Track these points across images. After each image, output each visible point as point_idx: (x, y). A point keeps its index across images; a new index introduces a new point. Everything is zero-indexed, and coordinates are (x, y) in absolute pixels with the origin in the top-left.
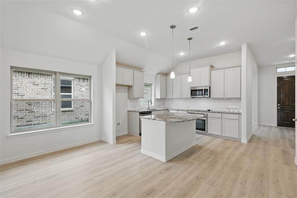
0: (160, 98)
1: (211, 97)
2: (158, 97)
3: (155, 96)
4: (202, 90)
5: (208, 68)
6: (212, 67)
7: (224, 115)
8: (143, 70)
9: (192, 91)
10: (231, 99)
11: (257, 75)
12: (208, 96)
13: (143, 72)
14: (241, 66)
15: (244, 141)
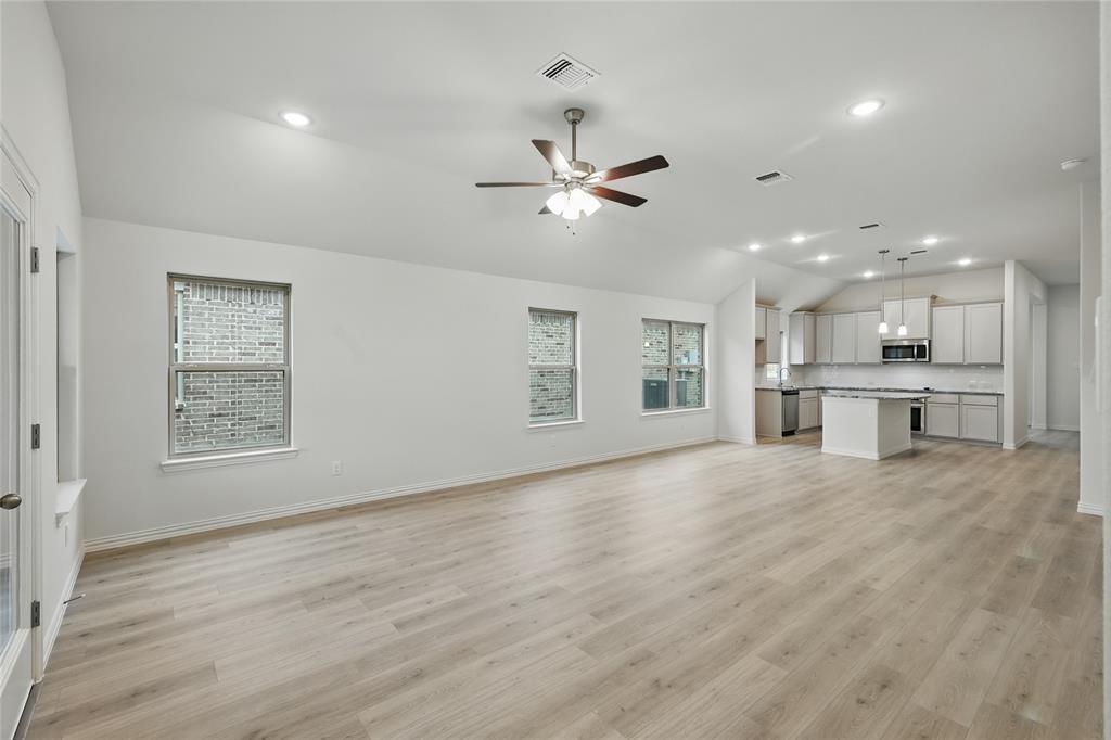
0: (802, 362)
1: (934, 361)
2: (799, 360)
3: (789, 359)
4: (912, 347)
5: (926, 302)
6: (934, 298)
7: (964, 396)
8: (777, 306)
9: (885, 348)
10: (977, 366)
11: (1045, 307)
12: (927, 359)
13: (779, 310)
14: (1003, 301)
15: (1009, 445)
